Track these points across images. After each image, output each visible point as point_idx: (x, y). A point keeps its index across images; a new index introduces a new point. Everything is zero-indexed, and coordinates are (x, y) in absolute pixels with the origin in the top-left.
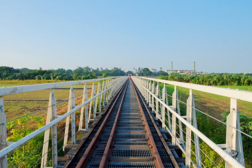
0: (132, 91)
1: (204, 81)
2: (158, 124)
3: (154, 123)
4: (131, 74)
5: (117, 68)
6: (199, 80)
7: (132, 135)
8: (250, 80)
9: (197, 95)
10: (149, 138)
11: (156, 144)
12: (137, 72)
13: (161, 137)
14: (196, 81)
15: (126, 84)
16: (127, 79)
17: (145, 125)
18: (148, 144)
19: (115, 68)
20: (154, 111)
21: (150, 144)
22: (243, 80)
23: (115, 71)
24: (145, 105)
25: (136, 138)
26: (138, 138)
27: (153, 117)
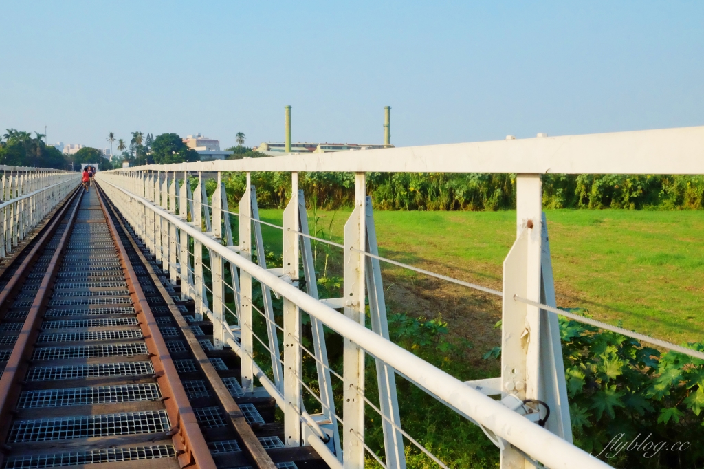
0: (99, 234)
1: (429, 190)
2: (223, 366)
3: (203, 361)
4: (99, 162)
5: (24, 134)
6: (406, 187)
7: (97, 420)
8: (611, 184)
9: (401, 250)
10: (179, 426)
11: (211, 448)
12: (126, 154)
13: (237, 416)
14: (394, 192)
15: (70, 206)
16: (74, 186)
17: (162, 373)
18: (176, 452)
19: (12, 134)
20: (205, 315)
21: (185, 448)
22: (583, 187)
23: (12, 148)
24: (162, 290)
25: (118, 430)
26: (125, 430)
27: (198, 338)
